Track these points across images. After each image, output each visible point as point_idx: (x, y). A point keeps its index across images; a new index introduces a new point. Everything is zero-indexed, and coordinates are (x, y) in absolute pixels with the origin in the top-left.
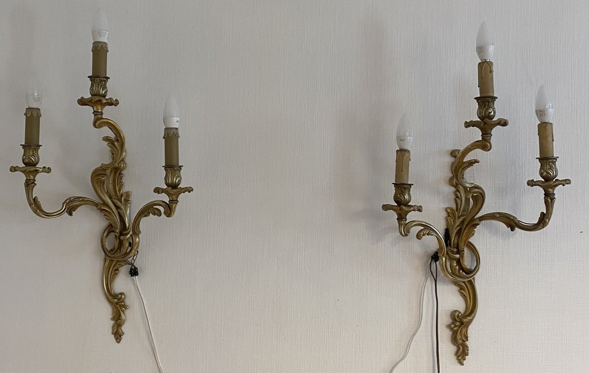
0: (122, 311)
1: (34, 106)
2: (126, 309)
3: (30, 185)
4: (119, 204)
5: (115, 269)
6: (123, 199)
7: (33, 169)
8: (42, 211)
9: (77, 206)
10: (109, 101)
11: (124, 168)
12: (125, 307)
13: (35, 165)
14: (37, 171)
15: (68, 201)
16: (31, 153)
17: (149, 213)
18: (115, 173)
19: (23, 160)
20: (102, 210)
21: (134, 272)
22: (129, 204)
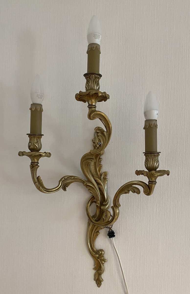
0: (102, 263)
1: (38, 102)
2: (105, 262)
3: (34, 166)
4: (100, 181)
5: (96, 231)
6: (102, 177)
7: (37, 154)
8: (43, 187)
9: (70, 183)
10: (104, 95)
11: (103, 154)
12: (104, 260)
13: (38, 150)
14: (41, 156)
15: (63, 180)
16: (36, 141)
17: (129, 191)
19: (29, 147)
20: (87, 186)
21: (111, 234)
22: (107, 181)
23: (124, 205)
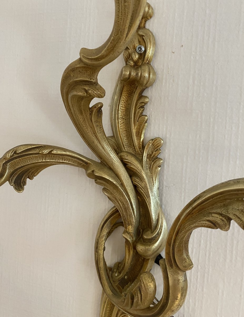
4: (135, 164)
9: (38, 168)
17: (229, 220)
18: (130, 95)
22: (159, 166)
23: (211, 243)
